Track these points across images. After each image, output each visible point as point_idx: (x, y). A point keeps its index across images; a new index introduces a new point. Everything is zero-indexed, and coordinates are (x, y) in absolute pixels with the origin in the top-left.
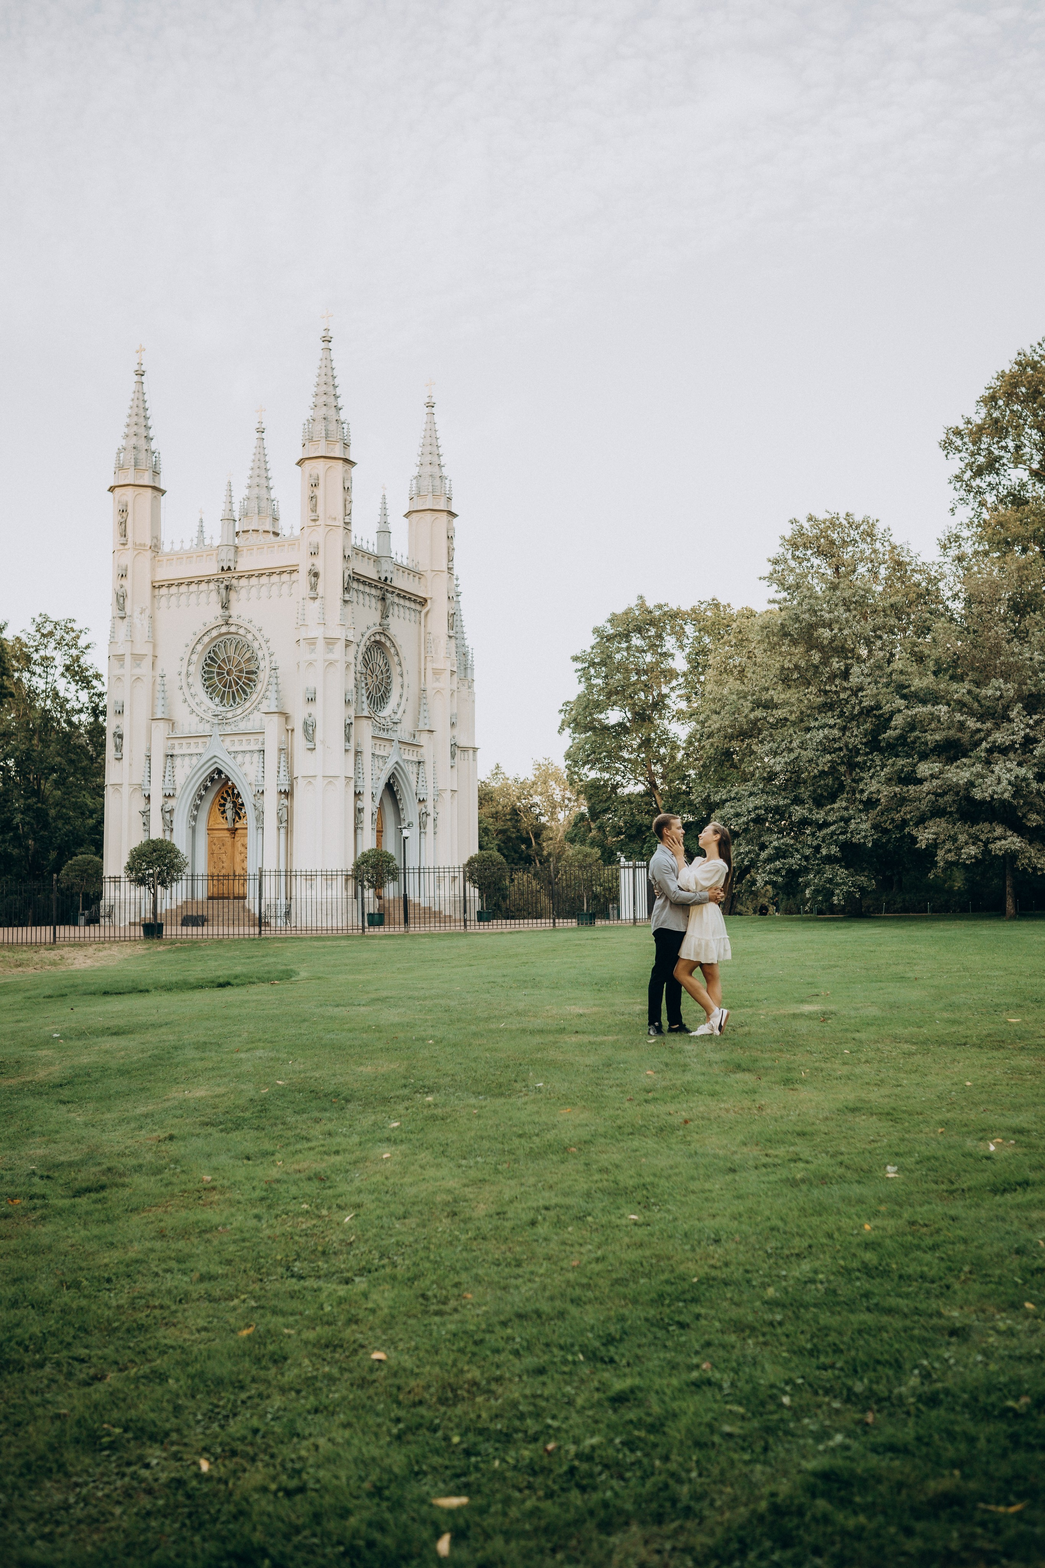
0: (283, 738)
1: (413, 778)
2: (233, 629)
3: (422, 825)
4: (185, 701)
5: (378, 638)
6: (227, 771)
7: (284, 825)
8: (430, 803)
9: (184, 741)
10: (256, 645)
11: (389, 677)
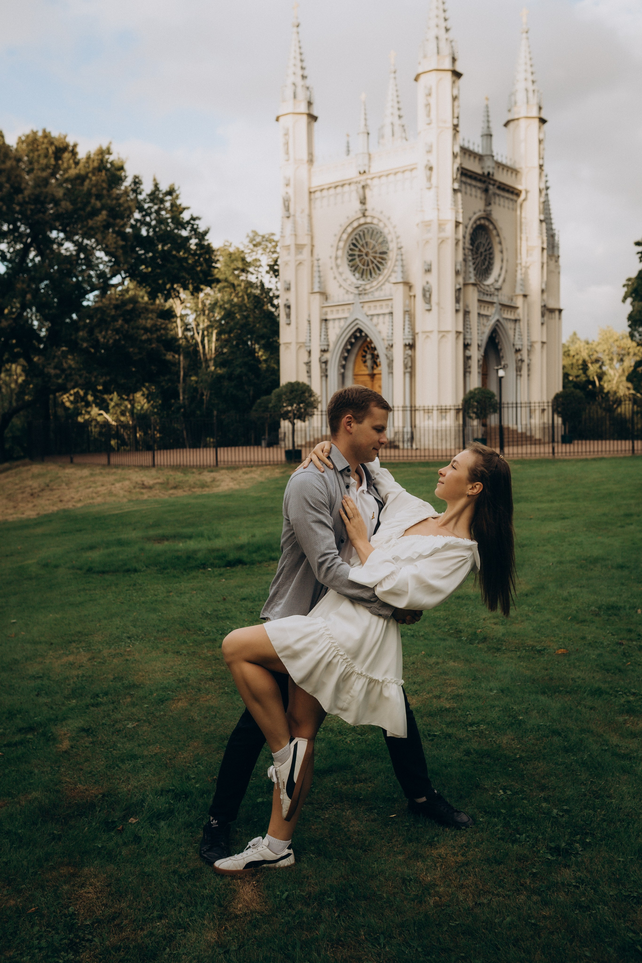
0: (407, 302)
1: (511, 333)
2: (369, 220)
3: (519, 369)
4: (335, 278)
5: (482, 222)
6: (366, 330)
7: (409, 370)
8: (525, 353)
9: (334, 309)
10: (386, 231)
11: (491, 254)
